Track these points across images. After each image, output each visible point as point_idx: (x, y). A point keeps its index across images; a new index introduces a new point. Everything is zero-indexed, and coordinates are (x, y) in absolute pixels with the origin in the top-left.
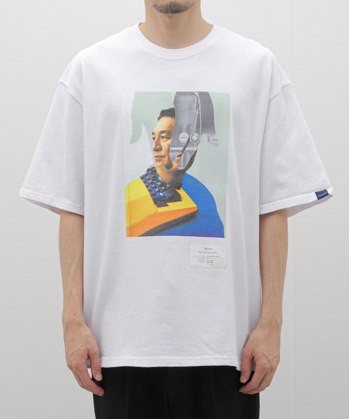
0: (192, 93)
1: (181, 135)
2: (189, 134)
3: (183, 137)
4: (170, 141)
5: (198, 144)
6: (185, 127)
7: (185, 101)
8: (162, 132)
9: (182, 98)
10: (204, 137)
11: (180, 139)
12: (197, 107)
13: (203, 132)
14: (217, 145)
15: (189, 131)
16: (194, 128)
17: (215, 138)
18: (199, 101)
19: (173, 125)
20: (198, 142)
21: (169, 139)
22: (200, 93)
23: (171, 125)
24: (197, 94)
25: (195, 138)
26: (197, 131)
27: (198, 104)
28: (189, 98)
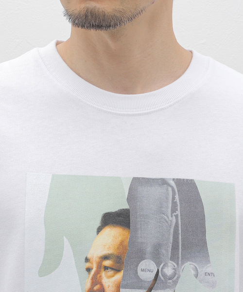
0: (163, 182)
1: (143, 265)
2: (158, 264)
3: (147, 270)
4: (119, 276)
5: (175, 283)
6: (149, 249)
7: (150, 197)
8: (106, 257)
9: (144, 191)
10: (188, 268)
11: (140, 273)
12: (174, 210)
13: (185, 259)
14: (213, 285)
15: (157, 257)
16: (167, 251)
17: (209, 270)
18: (177, 197)
19: (126, 243)
20: (174, 278)
21: (118, 271)
22: (180, 182)
23: (122, 243)
24: (173, 183)
25: (169, 271)
26: (174, 257)
27: (174, 204)
28: (156, 192)
